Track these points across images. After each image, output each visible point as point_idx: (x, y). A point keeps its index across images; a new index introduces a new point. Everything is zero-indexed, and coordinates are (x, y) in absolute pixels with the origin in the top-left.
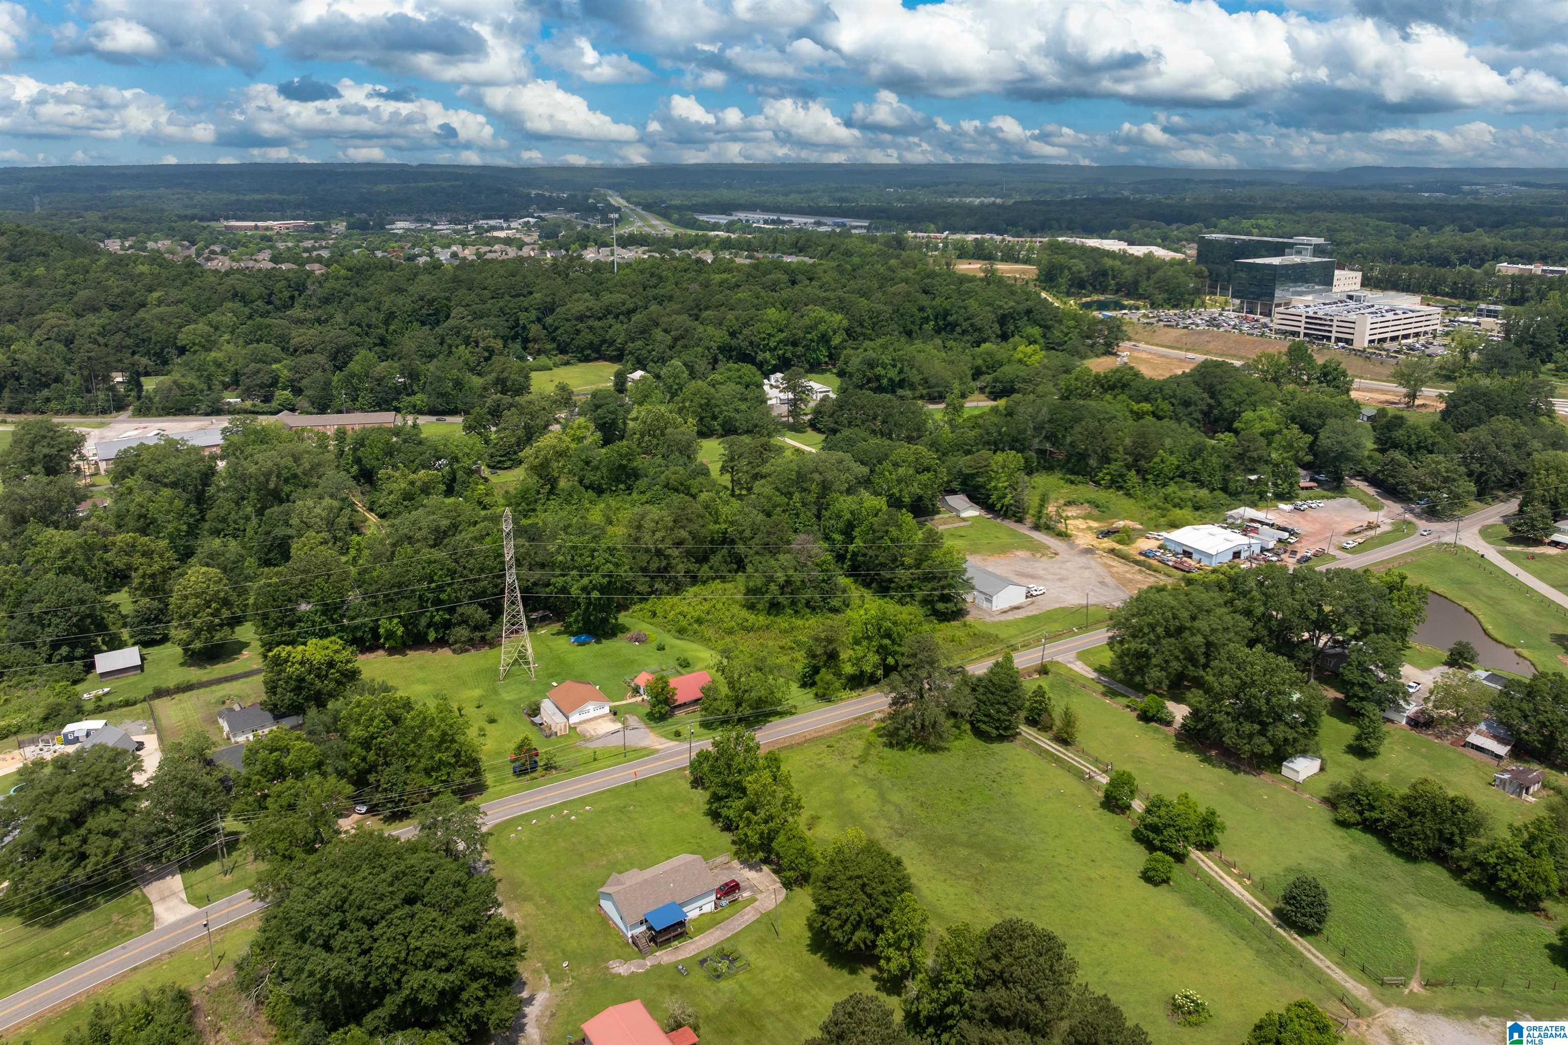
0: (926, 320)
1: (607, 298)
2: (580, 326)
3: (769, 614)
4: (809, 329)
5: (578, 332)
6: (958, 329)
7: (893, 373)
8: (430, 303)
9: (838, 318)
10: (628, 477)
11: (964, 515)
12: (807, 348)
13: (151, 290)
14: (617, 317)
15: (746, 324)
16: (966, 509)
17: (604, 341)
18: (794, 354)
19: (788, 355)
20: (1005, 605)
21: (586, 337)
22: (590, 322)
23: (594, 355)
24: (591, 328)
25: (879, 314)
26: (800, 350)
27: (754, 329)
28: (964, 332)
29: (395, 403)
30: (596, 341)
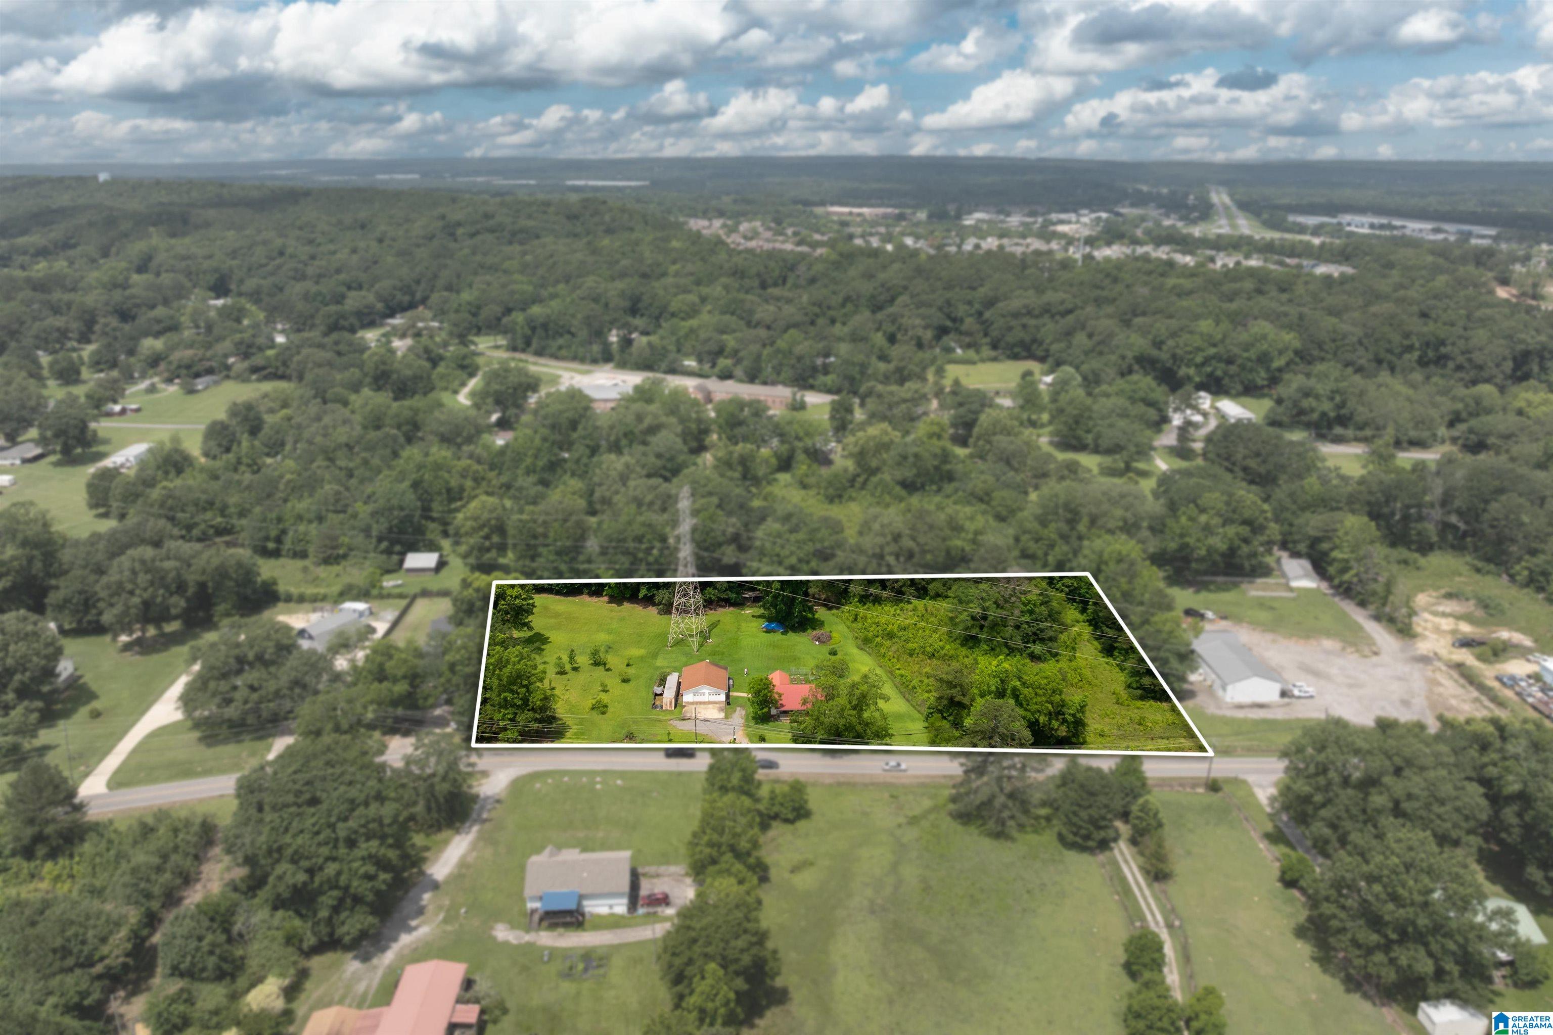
0: (1410, 348)
1: (1051, 296)
2: (1013, 323)
3: (962, 645)
4: (1247, 347)
5: (1010, 329)
6: (1451, 365)
7: (1326, 406)
8: (888, 290)
9: (1289, 338)
10: (942, 479)
11: (1295, 584)
12: (1243, 367)
13: (674, 262)
14: (1053, 316)
15: (1174, 335)
16: (1297, 578)
17: (1034, 341)
18: (1225, 373)
19: (1219, 373)
20: (1246, 699)
21: (1018, 334)
22: (1025, 320)
23: (1024, 354)
24: (1024, 326)
25: (1344, 336)
26: (1233, 369)
27: (1181, 341)
28: (1459, 368)
29: (811, 381)
30: (1027, 339)
